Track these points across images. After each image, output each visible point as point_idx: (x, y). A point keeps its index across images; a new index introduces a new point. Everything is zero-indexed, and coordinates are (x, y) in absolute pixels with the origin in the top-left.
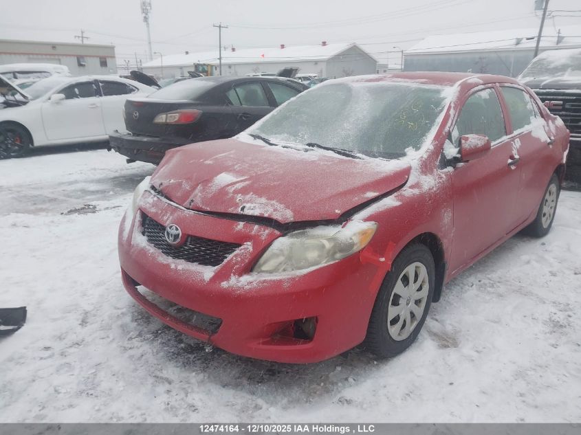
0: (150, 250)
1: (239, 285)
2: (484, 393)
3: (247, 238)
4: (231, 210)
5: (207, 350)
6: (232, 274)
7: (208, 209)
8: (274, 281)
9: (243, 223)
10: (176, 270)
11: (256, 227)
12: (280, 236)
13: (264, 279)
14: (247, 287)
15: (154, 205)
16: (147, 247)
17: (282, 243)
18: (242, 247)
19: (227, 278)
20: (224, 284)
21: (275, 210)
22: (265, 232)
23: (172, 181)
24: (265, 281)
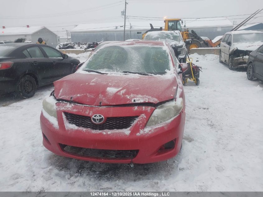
0: (82, 130)
1: (146, 133)
2: (215, 151)
3: (142, 112)
4: (128, 102)
5: (132, 166)
6: (140, 129)
7: (114, 104)
8: (160, 128)
9: (136, 107)
10: (107, 134)
11: (144, 107)
12: (155, 109)
13: (155, 128)
14: (150, 133)
15: (74, 108)
16: (79, 129)
17: (157, 112)
18: (140, 117)
19: (139, 131)
20: (138, 134)
21: (149, 99)
22: (149, 109)
23: (79, 95)
24: (156, 129)
